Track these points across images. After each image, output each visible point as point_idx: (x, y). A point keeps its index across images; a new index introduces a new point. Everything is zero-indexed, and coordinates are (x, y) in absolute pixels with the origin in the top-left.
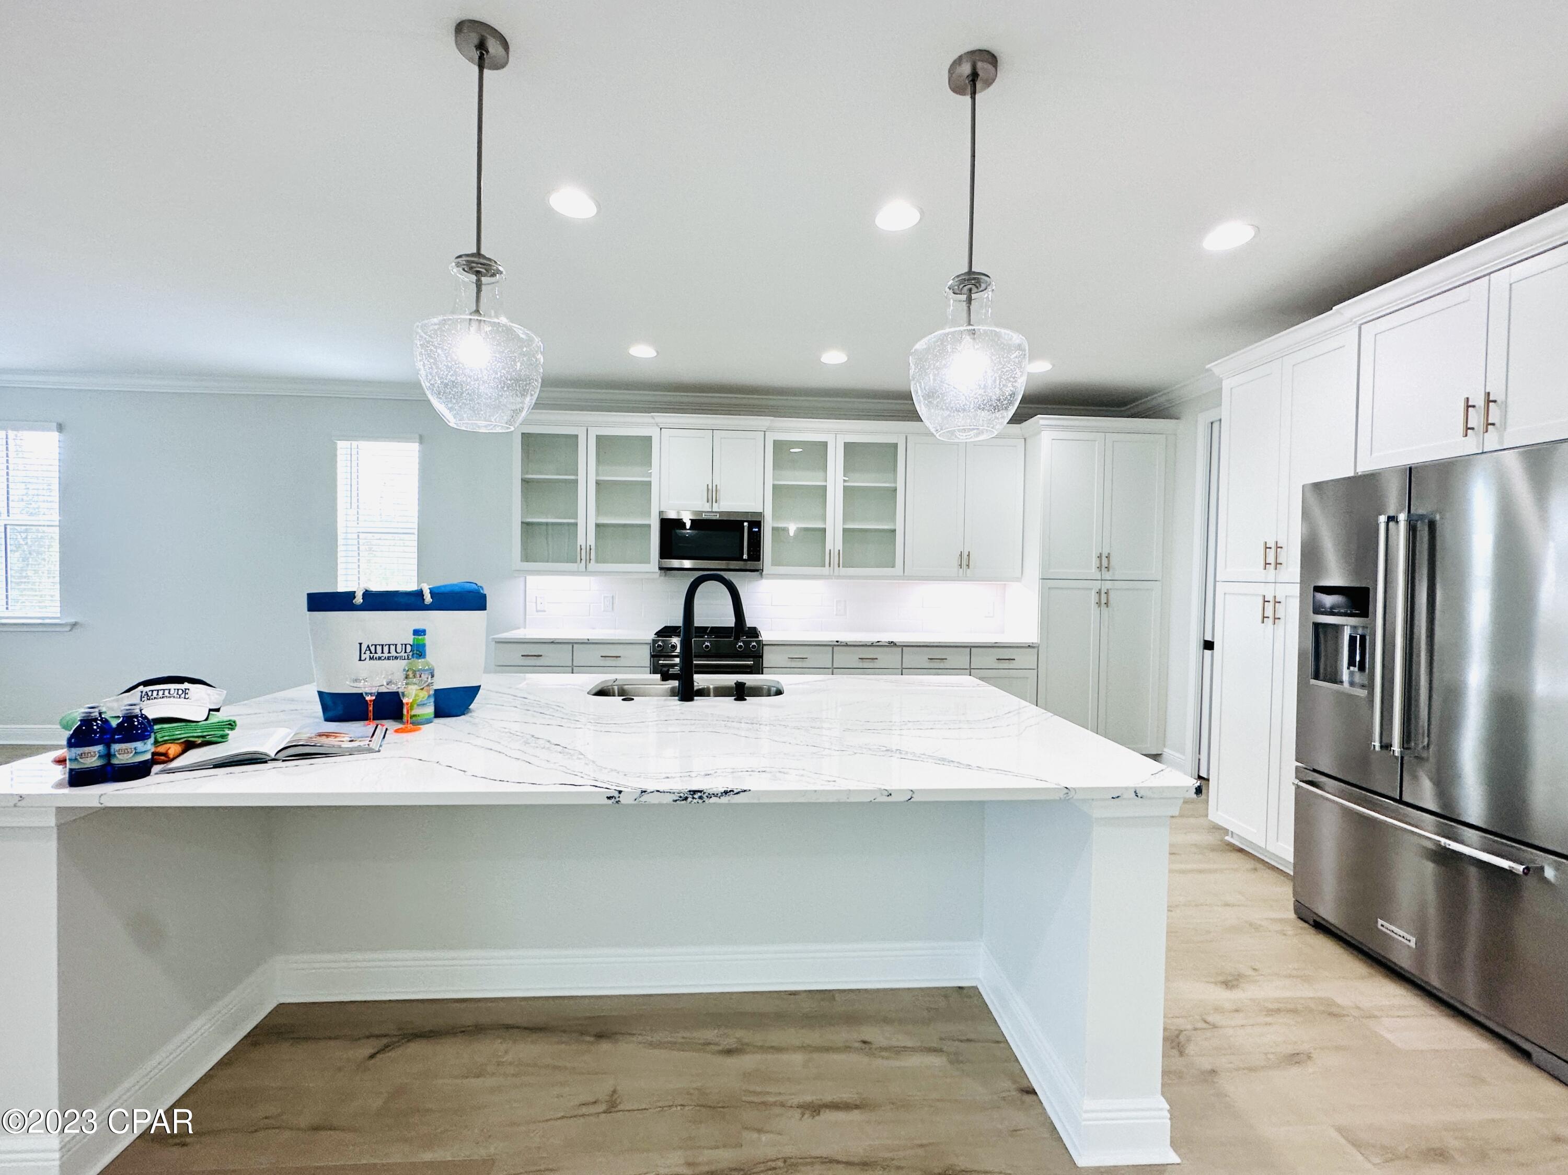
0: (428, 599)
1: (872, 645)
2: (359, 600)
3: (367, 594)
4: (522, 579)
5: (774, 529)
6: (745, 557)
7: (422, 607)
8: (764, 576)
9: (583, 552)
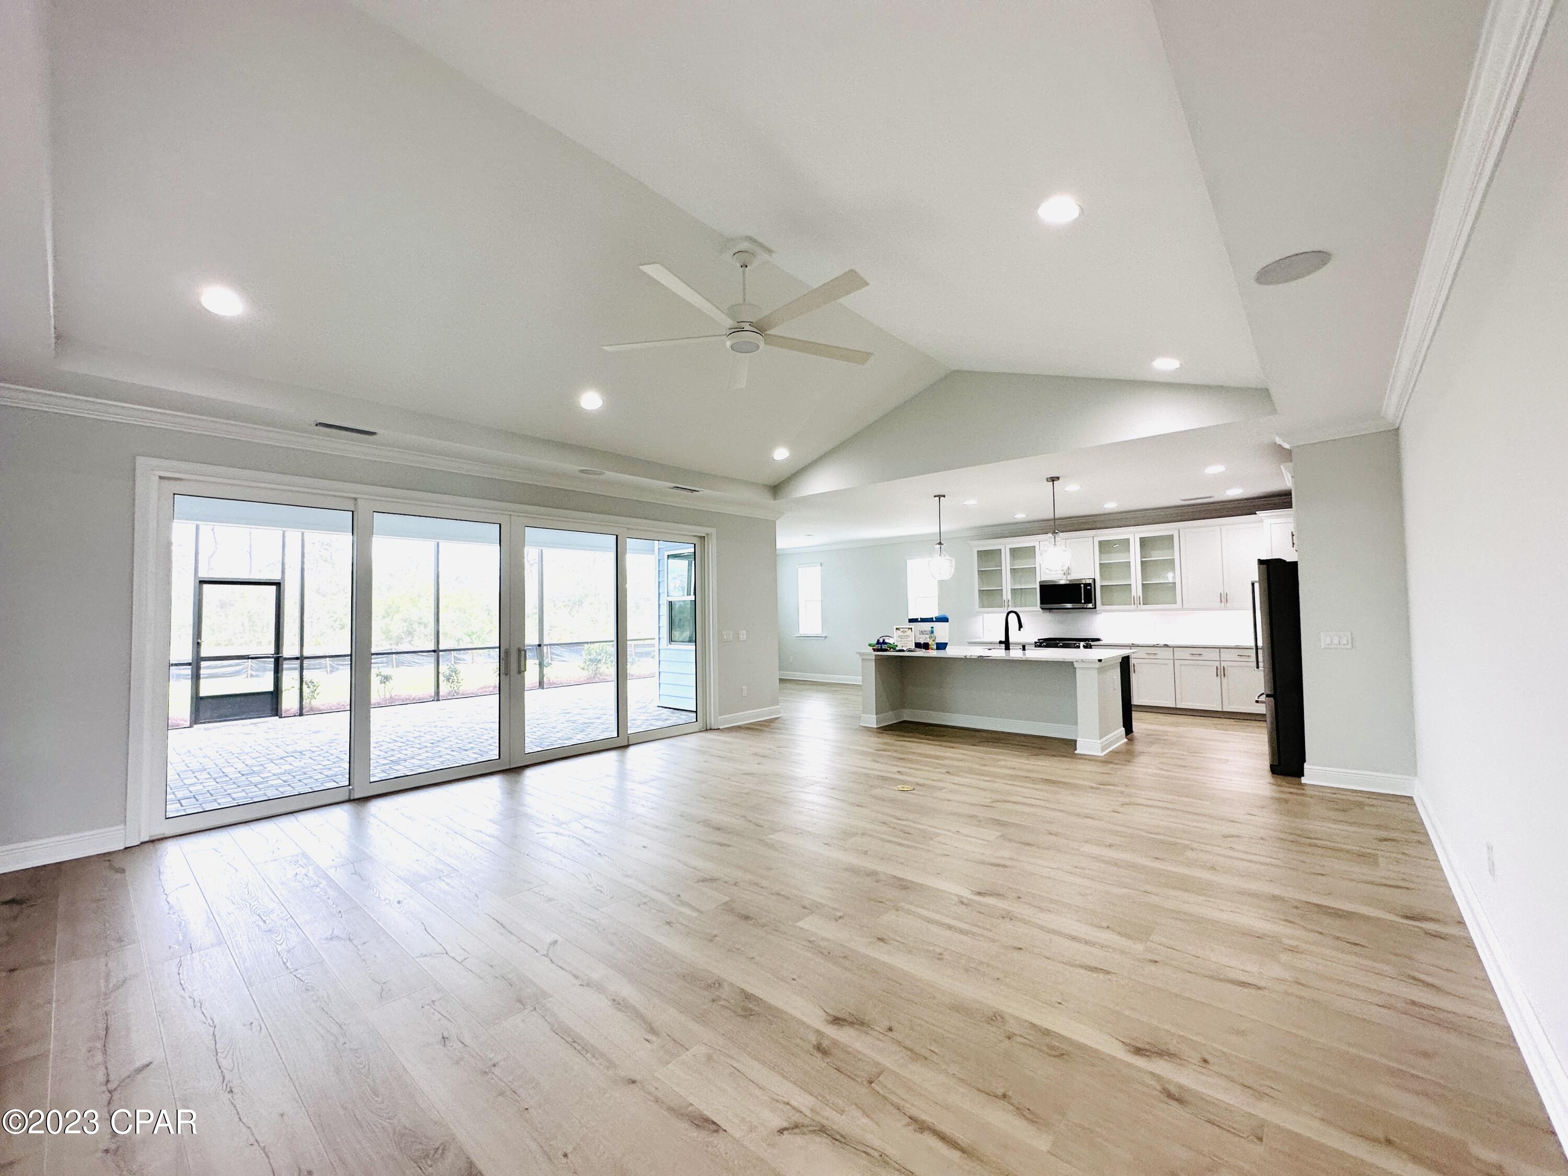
0: (934, 619)
1: (1154, 646)
2: (919, 620)
3: (921, 619)
4: (981, 616)
5: (1102, 586)
6: (1083, 601)
7: (933, 621)
8: (1098, 612)
9: (1006, 602)
